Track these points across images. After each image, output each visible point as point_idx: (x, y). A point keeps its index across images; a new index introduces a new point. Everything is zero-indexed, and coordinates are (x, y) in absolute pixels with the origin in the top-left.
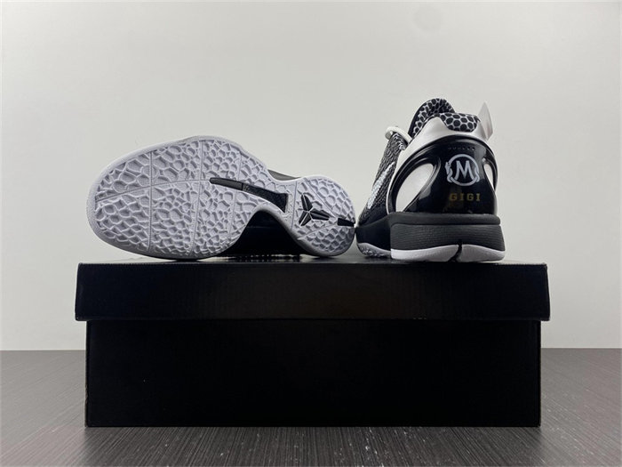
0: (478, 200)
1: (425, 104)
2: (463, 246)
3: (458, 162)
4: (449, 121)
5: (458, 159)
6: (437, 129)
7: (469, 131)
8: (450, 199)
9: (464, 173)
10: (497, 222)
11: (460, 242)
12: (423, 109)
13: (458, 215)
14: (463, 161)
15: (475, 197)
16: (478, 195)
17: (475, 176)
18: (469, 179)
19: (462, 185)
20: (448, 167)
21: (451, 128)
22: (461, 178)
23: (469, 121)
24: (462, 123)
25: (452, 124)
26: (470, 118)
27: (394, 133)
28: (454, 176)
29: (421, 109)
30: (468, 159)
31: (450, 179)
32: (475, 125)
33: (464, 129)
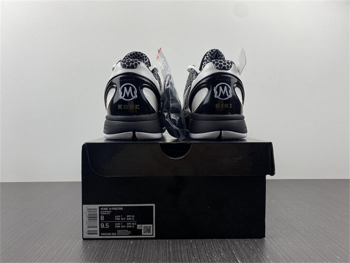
0: (231, 107)
1: (207, 53)
2: (222, 131)
3: (220, 87)
4: (217, 64)
5: (220, 85)
6: (210, 69)
7: (227, 70)
8: (216, 107)
9: (224, 93)
10: (243, 118)
11: (221, 130)
12: (207, 56)
13: (220, 115)
14: (223, 86)
15: (229, 106)
16: (231, 104)
17: (229, 94)
18: (226, 96)
19: (222, 99)
20: (215, 90)
21: (217, 68)
22: (222, 96)
23: (227, 64)
24: (223, 66)
25: (218, 66)
26: (228, 63)
27: (192, 69)
28: (218, 95)
29: (206, 55)
30: (226, 85)
31: (216, 96)
32: (231, 67)
33: (224, 68)
